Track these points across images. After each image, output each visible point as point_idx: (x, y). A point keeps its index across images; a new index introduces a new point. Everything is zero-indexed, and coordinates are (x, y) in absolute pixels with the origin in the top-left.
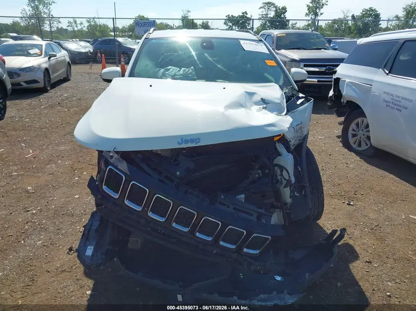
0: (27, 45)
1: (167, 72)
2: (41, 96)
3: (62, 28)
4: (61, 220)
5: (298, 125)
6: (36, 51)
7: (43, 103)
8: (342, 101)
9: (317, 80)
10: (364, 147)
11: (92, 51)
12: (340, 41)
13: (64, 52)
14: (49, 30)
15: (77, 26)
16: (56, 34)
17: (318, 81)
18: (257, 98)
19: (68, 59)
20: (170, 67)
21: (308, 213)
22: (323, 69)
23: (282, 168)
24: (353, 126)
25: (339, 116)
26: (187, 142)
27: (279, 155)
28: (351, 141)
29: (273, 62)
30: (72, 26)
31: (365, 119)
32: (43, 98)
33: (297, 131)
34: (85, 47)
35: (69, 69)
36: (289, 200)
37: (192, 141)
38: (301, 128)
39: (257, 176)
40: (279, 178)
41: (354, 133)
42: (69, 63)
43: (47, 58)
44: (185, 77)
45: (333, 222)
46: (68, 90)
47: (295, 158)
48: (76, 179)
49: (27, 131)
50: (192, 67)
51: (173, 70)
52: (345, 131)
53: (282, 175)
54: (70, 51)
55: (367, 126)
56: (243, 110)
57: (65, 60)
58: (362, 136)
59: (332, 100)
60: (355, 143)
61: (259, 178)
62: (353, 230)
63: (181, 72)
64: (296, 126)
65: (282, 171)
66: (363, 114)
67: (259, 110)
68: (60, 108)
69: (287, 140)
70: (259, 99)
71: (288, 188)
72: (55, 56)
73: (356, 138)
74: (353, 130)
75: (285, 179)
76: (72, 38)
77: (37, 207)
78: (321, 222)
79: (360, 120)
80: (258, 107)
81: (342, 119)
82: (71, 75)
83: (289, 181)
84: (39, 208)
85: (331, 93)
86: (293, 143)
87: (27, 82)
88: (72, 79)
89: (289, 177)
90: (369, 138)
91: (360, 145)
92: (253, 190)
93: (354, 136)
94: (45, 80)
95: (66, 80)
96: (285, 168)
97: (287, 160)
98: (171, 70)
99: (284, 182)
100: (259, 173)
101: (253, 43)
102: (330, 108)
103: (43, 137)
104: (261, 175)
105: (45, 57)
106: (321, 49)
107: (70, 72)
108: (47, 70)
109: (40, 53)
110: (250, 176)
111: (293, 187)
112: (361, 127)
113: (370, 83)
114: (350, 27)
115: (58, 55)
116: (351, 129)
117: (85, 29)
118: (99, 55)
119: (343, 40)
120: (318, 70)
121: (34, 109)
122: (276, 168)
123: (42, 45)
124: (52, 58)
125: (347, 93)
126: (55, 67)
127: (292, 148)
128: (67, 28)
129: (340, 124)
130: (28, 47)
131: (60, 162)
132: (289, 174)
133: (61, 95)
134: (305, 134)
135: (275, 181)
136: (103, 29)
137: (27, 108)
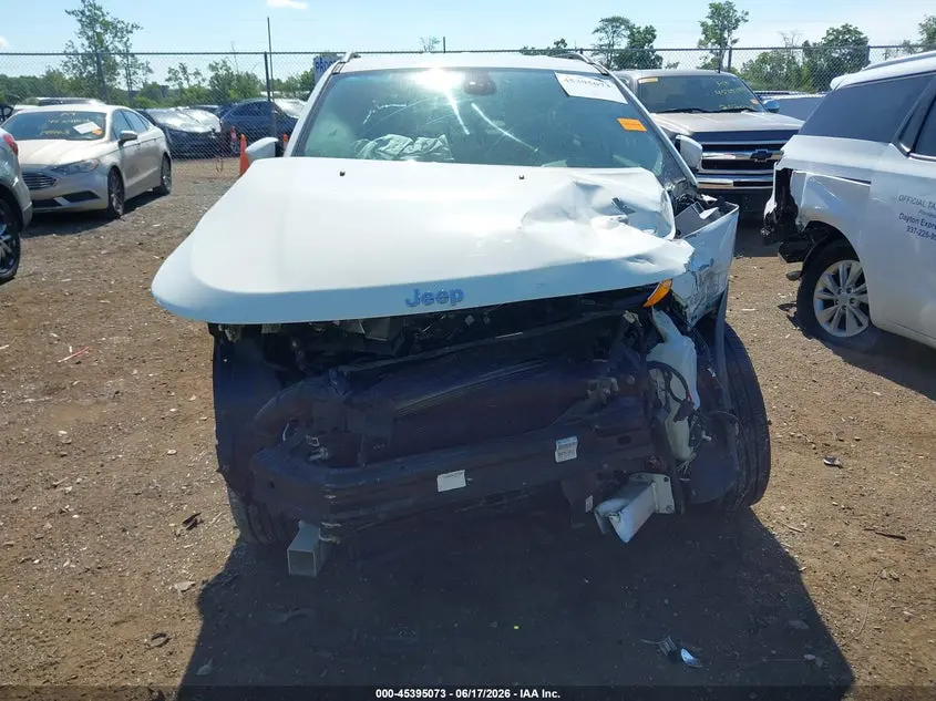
0: (69, 115)
1: (383, 148)
2: (102, 229)
3: (154, 84)
4: (132, 508)
5: (705, 266)
6: (91, 127)
7: (107, 244)
8: (797, 223)
9: (731, 181)
10: (852, 329)
11: (218, 130)
12: (779, 97)
13: (155, 131)
14: (127, 89)
15: (187, 79)
16: (143, 99)
17: (736, 184)
18: (603, 198)
19: (164, 146)
20: (389, 136)
21: (732, 484)
22: (747, 155)
23: (668, 371)
24: (825, 280)
25: (789, 261)
26: (428, 299)
27: (661, 339)
28: (821, 316)
29: (637, 122)
30: (176, 79)
31: (854, 263)
32: (105, 231)
33: (702, 284)
34: (206, 124)
35: (166, 167)
36: (686, 453)
37: (442, 297)
38: (711, 275)
39: (608, 391)
40: (662, 395)
41: (828, 297)
42: (165, 154)
43: (116, 143)
44: (426, 156)
45: (791, 506)
46: (162, 215)
47: (699, 348)
48: (173, 410)
49: (65, 305)
50: (443, 136)
51: (396, 141)
52: (805, 295)
53: (668, 389)
54: (170, 130)
55: (861, 280)
56: (570, 224)
57: (157, 148)
58: (848, 304)
59: (772, 224)
60: (830, 321)
61: (611, 398)
62: (844, 525)
63: (418, 146)
64: (701, 269)
65: (668, 380)
66: (849, 253)
67: (610, 226)
68: (143, 253)
69: (678, 304)
70: (610, 200)
71: (685, 423)
72: (135, 138)
73: (832, 308)
74: (826, 290)
75: (676, 399)
76: (176, 104)
77: (77, 477)
78: (761, 508)
79: (841, 266)
80: (606, 219)
81: (798, 266)
82: (170, 181)
83: (686, 405)
84: (79, 480)
85: (771, 206)
86: (693, 311)
87: (71, 197)
88: (172, 189)
89: (687, 393)
90: (864, 308)
91: (842, 325)
92: (597, 427)
93: (827, 304)
94: (110, 192)
95: (160, 191)
96: (675, 371)
97: (680, 352)
98: (392, 142)
99: (675, 407)
100: (612, 384)
101: (586, 79)
102: (767, 241)
103: (102, 318)
104: (617, 388)
105: (111, 140)
106: (740, 110)
107: (169, 175)
108: (115, 169)
109: (100, 133)
110: (590, 392)
111: (695, 417)
112: (845, 282)
113: (866, 176)
114: (798, 70)
115: (142, 137)
116: (819, 287)
117: (206, 85)
118: (234, 136)
119: (787, 97)
120: (734, 158)
121: (84, 255)
122: (653, 372)
123: (104, 115)
124: (127, 144)
125: (810, 205)
126: (134, 163)
127: (692, 323)
128: (165, 84)
129: (792, 278)
130: (74, 118)
131: (135, 372)
132: (686, 387)
133: (148, 226)
134: (720, 292)
135: (652, 407)
136: (246, 84)
137: (69, 254)
